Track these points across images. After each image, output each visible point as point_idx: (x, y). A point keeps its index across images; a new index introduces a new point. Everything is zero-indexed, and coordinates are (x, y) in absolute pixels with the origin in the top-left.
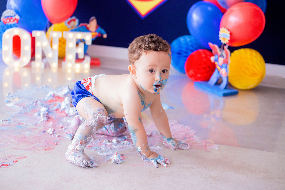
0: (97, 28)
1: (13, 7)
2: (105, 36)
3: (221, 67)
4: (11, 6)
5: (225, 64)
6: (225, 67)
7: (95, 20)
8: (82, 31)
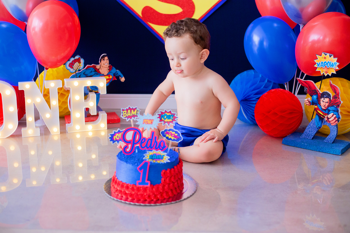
0: (110, 69)
2: (123, 79)
3: (327, 111)
5: (332, 106)
6: (334, 111)
7: (106, 58)
8: (89, 75)
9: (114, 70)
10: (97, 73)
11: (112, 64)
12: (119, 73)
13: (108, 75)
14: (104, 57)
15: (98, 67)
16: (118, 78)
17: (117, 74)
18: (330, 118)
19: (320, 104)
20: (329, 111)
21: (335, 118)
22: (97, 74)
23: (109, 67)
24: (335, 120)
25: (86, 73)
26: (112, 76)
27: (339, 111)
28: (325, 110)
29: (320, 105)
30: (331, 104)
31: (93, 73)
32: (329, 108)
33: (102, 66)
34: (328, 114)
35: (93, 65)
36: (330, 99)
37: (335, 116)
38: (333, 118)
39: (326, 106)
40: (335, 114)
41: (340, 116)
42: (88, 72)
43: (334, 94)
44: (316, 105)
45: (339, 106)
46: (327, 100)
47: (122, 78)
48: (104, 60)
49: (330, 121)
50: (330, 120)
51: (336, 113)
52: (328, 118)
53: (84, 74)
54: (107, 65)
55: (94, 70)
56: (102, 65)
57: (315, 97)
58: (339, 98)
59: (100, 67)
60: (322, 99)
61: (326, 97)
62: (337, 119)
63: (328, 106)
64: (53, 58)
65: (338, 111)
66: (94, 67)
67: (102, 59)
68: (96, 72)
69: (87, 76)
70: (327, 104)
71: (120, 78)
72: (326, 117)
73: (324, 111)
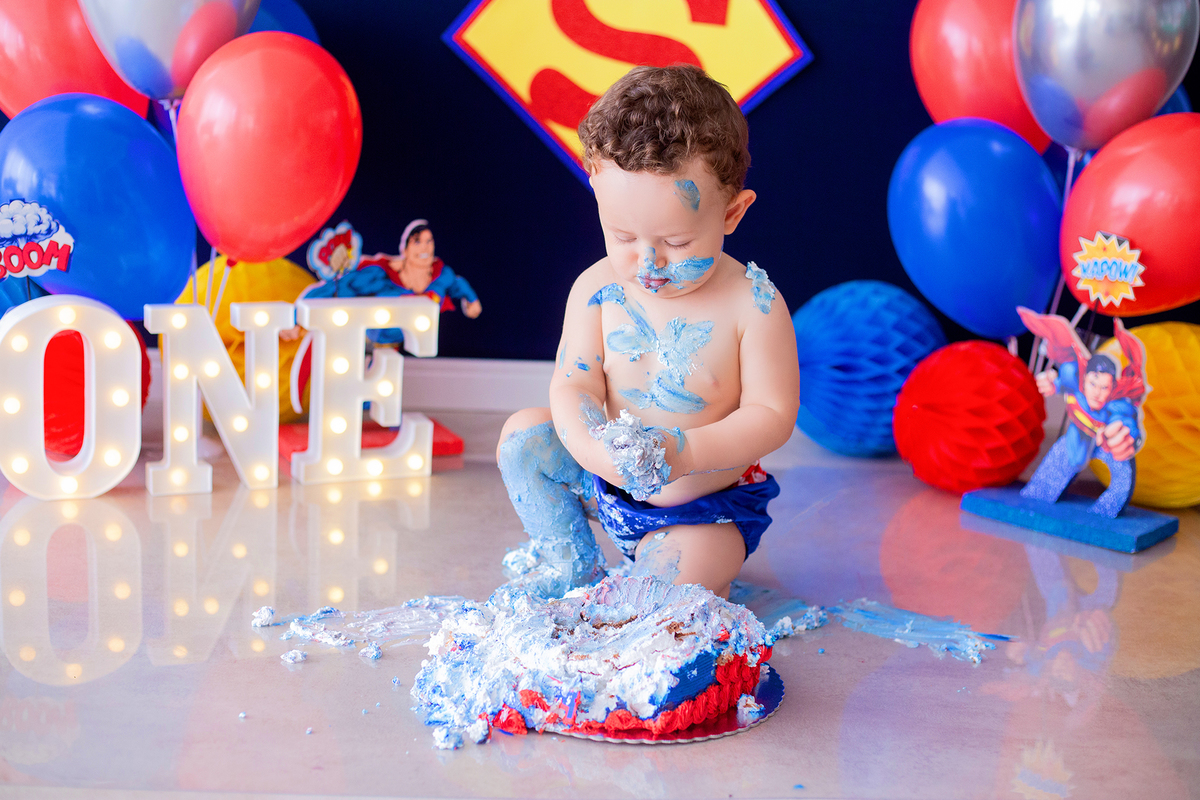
0: (436, 272)
1: (23, 188)
2: (473, 309)
3: (1103, 415)
4: (11, 184)
5: (1121, 399)
6: (1124, 415)
7: (426, 235)
8: (367, 290)
9: (448, 277)
10: (392, 285)
11: (445, 255)
12: (464, 286)
13: (428, 293)
14: (417, 231)
15: (396, 263)
16: (457, 302)
17: (457, 290)
18: (1113, 436)
19: (1083, 391)
20: (1109, 414)
21: (1126, 438)
22: (392, 288)
23: (434, 265)
24: (1125, 445)
25: (357, 284)
26: (439, 294)
27: (1141, 415)
28: (1097, 411)
29: (1084, 397)
30: (1117, 392)
31: (379, 285)
32: (1112, 406)
33: (411, 264)
34: (1107, 423)
35: (379, 257)
36: (1114, 377)
37: (1126, 431)
38: (1119, 437)
39: (1102, 398)
40: (1127, 426)
41: (1143, 432)
42: (362, 281)
43: (1127, 363)
44: (1072, 392)
45: (1139, 399)
46: (1104, 379)
47: (470, 301)
48: (417, 240)
49: (1109, 448)
50: (1112, 443)
51: (1129, 421)
52: (1105, 438)
53: (350, 285)
54: (425, 260)
55: (382, 274)
56: (412, 257)
57: (1069, 369)
58: (1140, 376)
59: (404, 266)
60: (1090, 377)
61: (1103, 371)
62: (1131, 440)
63: (1109, 400)
64: (263, 231)
65: (1134, 416)
66: (384, 264)
67: (412, 240)
68: (390, 283)
69: (358, 293)
70: (1104, 394)
71: (464, 303)
72: (1099, 431)
73: (1094, 415)
